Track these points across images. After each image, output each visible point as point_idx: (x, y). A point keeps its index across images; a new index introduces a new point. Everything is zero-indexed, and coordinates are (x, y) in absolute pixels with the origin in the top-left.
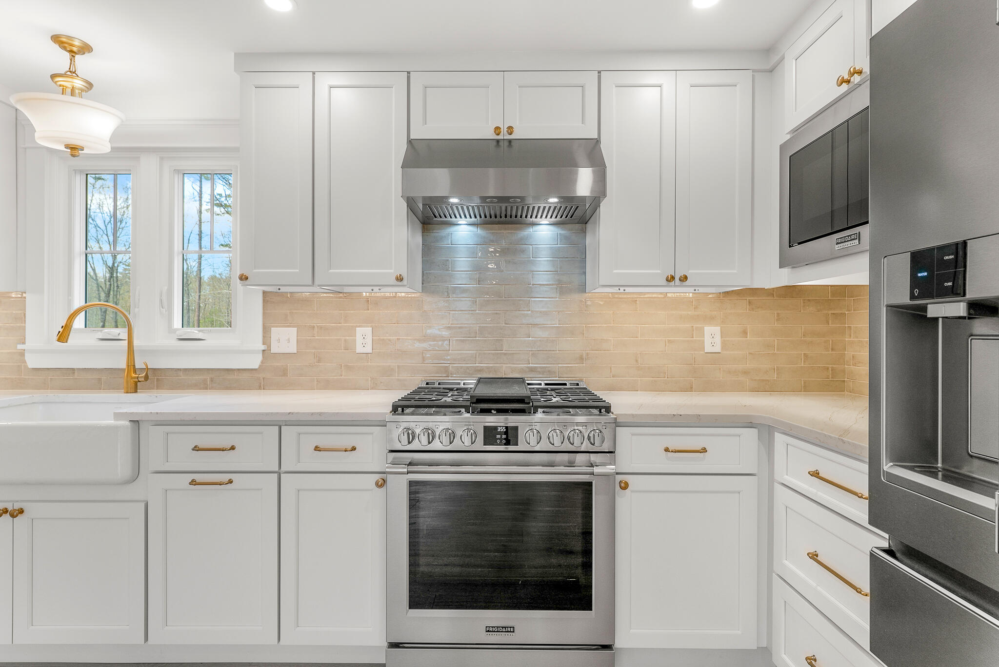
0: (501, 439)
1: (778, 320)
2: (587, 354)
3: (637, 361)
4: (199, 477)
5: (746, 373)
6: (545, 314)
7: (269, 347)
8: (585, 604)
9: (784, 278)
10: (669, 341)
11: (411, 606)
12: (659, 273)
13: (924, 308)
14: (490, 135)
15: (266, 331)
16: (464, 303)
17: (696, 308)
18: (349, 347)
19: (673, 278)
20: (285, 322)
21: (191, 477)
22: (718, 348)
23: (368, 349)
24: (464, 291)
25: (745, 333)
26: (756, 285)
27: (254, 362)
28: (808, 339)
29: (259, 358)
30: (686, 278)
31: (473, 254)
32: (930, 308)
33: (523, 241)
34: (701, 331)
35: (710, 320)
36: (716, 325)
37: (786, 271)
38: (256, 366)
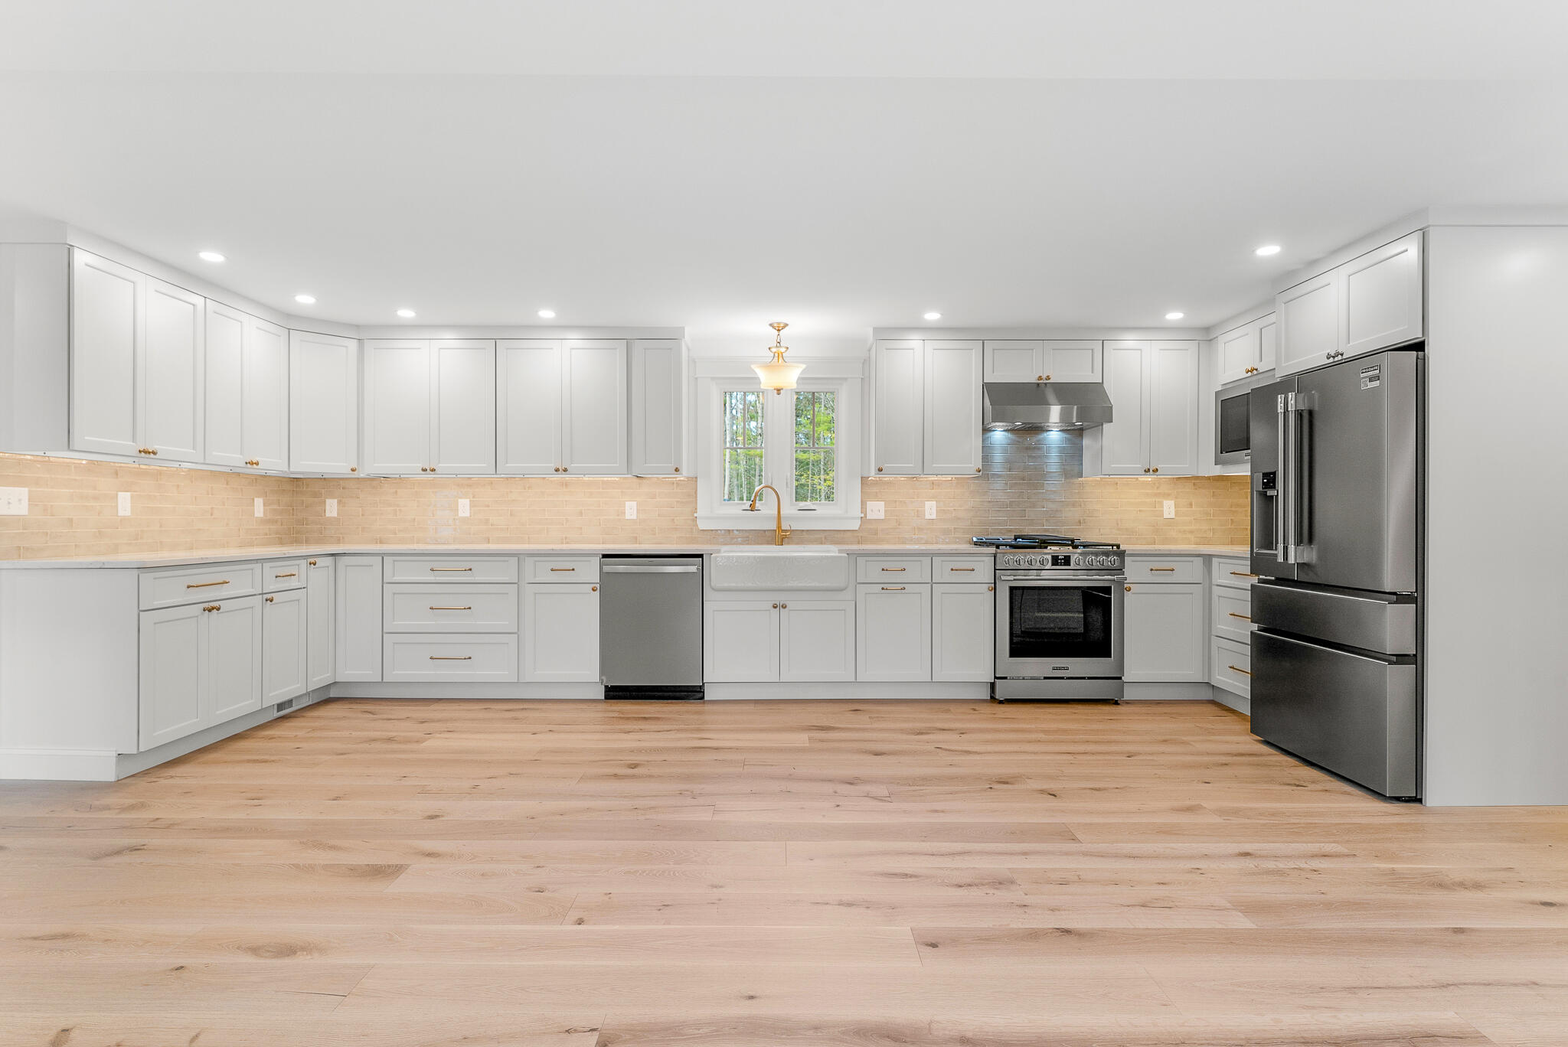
0: (1061, 563)
1: (1213, 496)
2: (1084, 519)
3: (1118, 524)
4: (885, 586)
5: (1191, 532)
6: (1055, 492)
7: (866, 515)
8: (1107, 654)
9: (1218, 471)
10: (1140, 511)
11: (1011, 655)
12: (1139, 466)
13: (1266, 492)
14: (1034, 380)
15: (863, 504)
16: (999, 485)
17: (1158, 488)
18: (920, 514)
19: (1149, 470)
20: (876, 497)
21: (883, 586)
22: (1172, 515)
23: (934, 516)
24: (999, 476)
25: (1191, 505)
26: (1200, 474)
27: (855, 525)
28: (1233, 509)
29: (859, 522)
30: (1157, 470)
31: (1005, 451)
32: (1268, 492)
33: (1039, 442)
34: (1161, 504)
35: (1167, 496)
36: (1172, 500)
37: (1218, 466)
38: (856, 528)
